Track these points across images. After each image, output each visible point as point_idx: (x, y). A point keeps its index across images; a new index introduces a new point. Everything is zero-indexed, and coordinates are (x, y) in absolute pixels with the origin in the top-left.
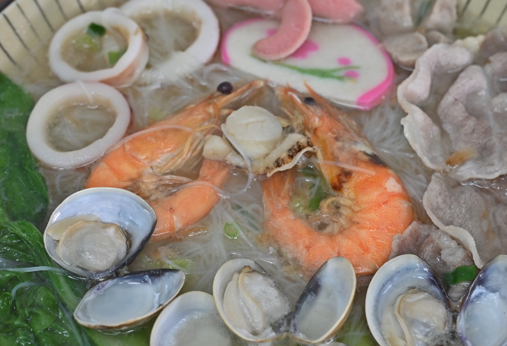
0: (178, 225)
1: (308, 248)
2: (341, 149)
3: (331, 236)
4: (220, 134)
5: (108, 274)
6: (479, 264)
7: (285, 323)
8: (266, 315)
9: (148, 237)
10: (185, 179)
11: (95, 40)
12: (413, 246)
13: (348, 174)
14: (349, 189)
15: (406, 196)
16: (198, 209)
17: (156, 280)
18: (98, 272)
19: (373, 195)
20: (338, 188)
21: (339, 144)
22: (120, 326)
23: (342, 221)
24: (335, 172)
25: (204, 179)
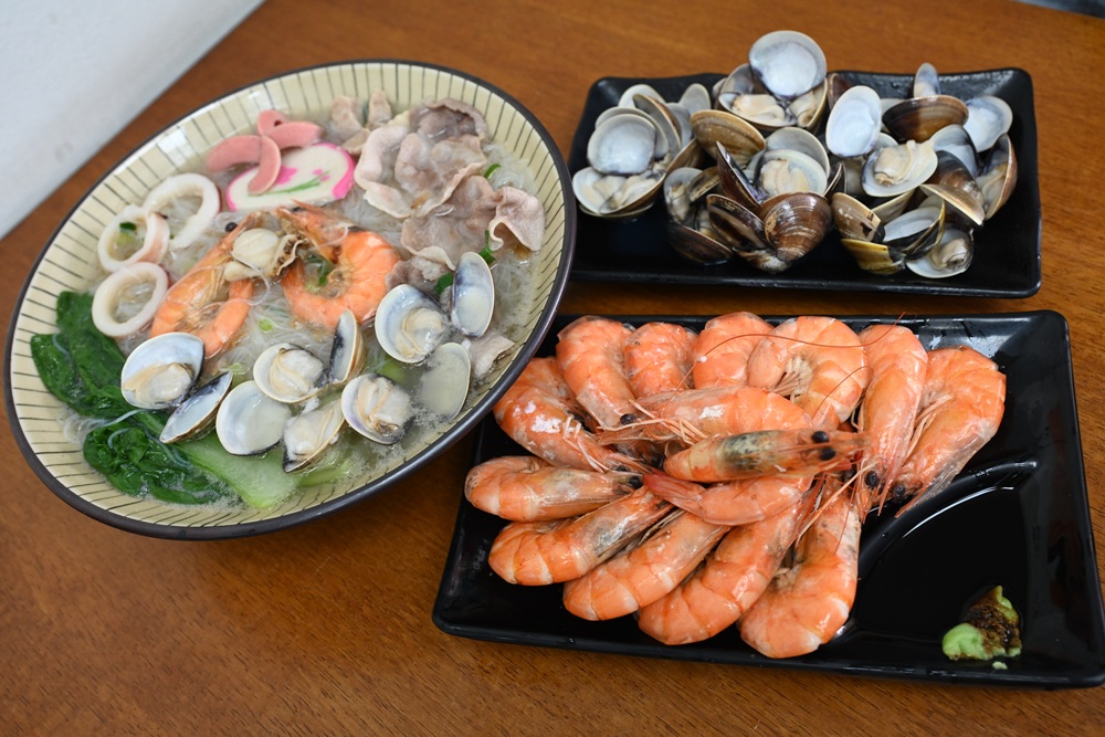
0: (224, 339)
1: (325, 313)
2: (328, 232)
3: (340, 298)
4: (231, 259)
5: (182, 398)
6: (453, 268)
7: (325, 376)
8: (306, 378)
9: (203, 359)
10: (220, 303)
11: (131, 233)
12: (402, 279)
13: (337, 249)
14: (343, 259)
15: (387, 246)
16: (235, 320)
17: (218, 387)
18: (173, 401)
19: (360, 255)
20: (335, 261)
21: (325, 229)
22: (191, 431)
23: (346, 283)
24: (330, 251)
25: (234, 297)
